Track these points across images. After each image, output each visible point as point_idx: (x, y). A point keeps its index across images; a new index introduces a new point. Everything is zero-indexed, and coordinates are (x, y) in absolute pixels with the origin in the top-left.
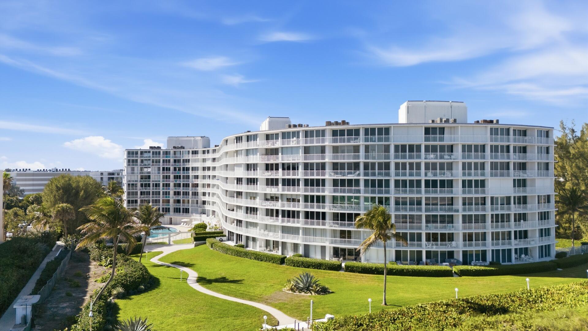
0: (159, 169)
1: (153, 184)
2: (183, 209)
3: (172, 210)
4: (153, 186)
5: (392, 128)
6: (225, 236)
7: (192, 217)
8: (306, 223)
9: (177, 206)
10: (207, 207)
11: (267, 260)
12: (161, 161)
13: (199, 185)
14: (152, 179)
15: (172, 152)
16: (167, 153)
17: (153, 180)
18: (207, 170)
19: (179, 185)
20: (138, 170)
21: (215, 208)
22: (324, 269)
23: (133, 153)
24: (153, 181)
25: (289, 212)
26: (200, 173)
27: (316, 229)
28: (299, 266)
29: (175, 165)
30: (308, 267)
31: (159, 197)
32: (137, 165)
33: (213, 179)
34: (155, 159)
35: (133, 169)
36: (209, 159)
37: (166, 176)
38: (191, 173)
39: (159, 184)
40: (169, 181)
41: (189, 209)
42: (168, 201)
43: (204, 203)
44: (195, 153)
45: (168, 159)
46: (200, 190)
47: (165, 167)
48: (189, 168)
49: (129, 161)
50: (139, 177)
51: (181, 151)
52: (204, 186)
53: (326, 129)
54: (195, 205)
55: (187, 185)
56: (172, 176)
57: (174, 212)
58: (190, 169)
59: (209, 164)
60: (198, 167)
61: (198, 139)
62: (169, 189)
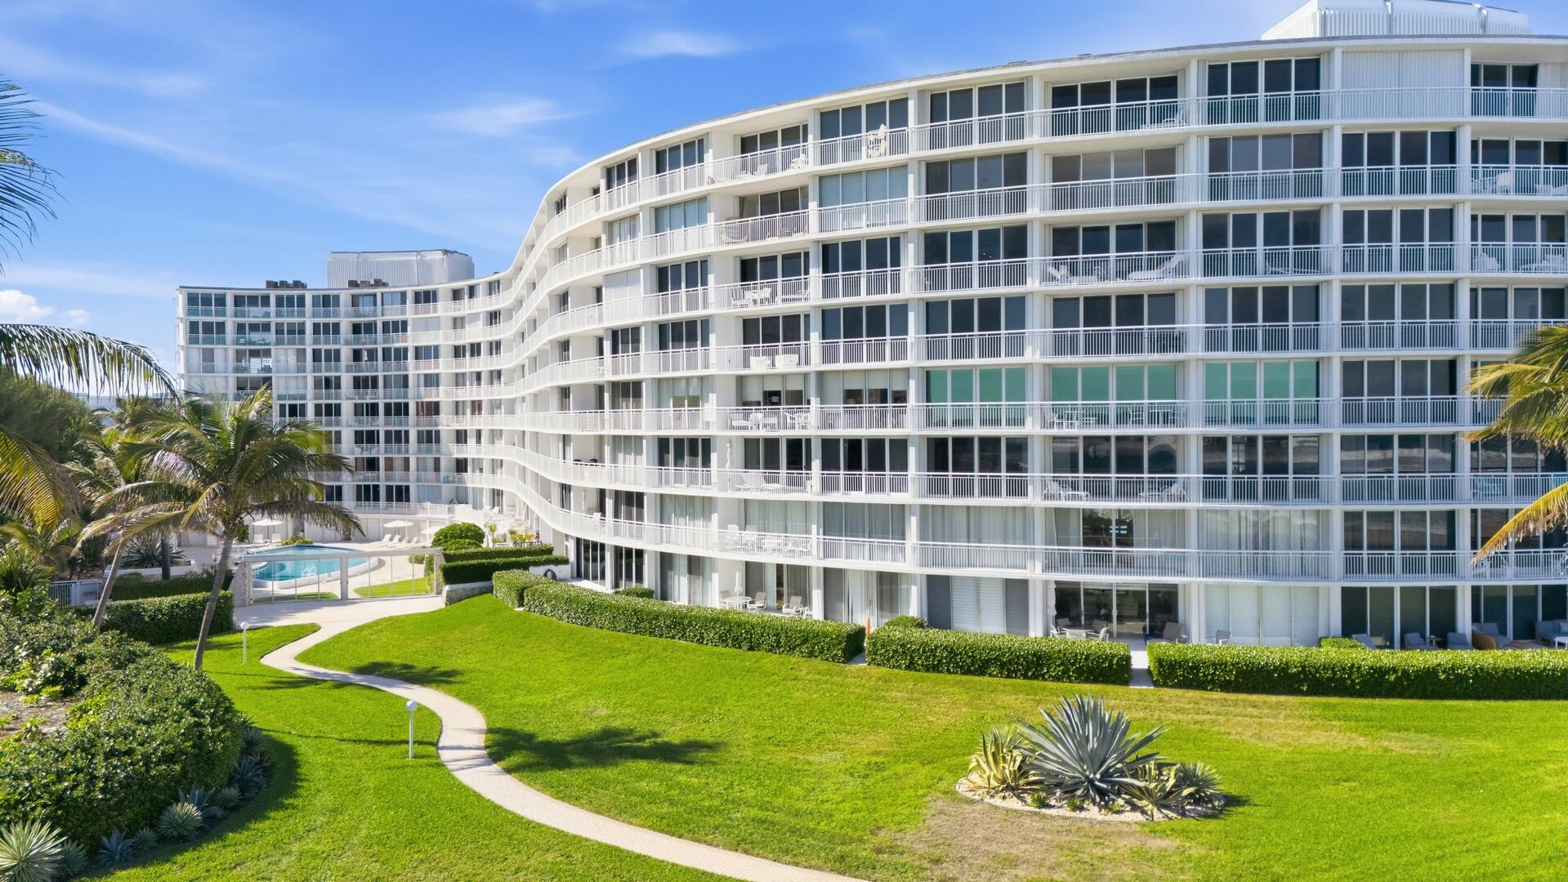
0: (301, 354)
1: (282, 407)
2: (389, 489)
3: (349, 493)
4: (283, 414)
5: (1338, 56)
6: (565, 561)
7: (420, 516)
8: (936, 488)
9: (366, 478)
10: (471, 479)
11: (778, 646)
12: (309, 329)
13: (443, 408)
14: (278, 388)
15: (345, 297)
16: (327, 301)
17: (283, 392)
18: (468, 354)
19: (372, 410)
20: (226, 360)
21: (501, 481)
22: (1057, 679)
23: (206, 300)
24: (280, 397)
25: (854, 445)
26: (445, 366)
27: (979, 509)
28: (935, 668)
29: (357, 342)
30: (981, 671)
32: (222, 342)
33: (492, 383)
34: (286, 320)
35: (208, 356)
36: (475, 317)
37: (327, 378)
38: (414, 369)
39: (303, 406)
40: (338, 397)
41: (407, 488)
42: (339, 464)
43: (461, 465)
44: (426, 297)
45: (331, 320)
46: (446, 424)
47: (323, 347)
48: (406, 350)
49: (193, 327)
50: (232, 384)
51: (375, 295)
52: (458, 408)
53: (1029, 78)
54: (431, 474)
55: (401, 410)
56: (346, 380)
57: (359, 499)
58: (411, 354)
59: (475, 333)
60: (436, 348)
61: (433, 260)
62: (338, 424)
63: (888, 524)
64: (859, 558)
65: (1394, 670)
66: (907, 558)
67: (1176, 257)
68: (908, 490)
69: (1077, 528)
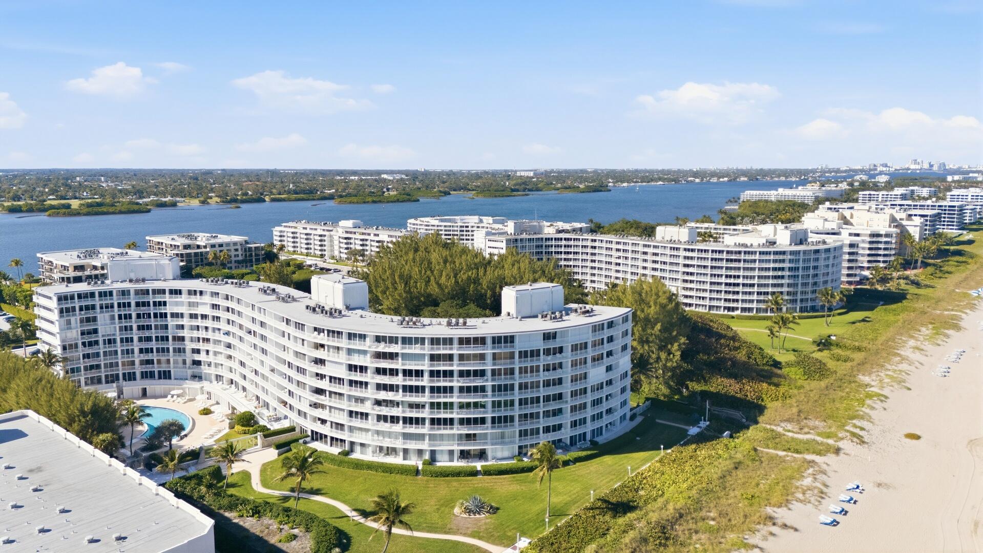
0: (113, 318)
1: (104, 340)
2: (159, 372)
3: (138, 375)
4: (105, 344)
5: (518, 336)
9: (147, 368)
10: (205, 369)
12: (116, 305)
13: (186, 339)
14: (101, 333)
15: (132, 291)
16: (124, 293)
17: (104, 334)
18: (199, 318)
19: (149, 339)
20: (76, 323)
21: (220, 371)
23: (66, 298)
24: (103, 336)
26: (186, 321)
27: (442, 434)
28: (437, 477)
29: (140, 310)
30: (447, 476)
31: (117, 358)
32: (74, 315)
33: (214, 332)
34: (104, 302)
35: (69, 322)
37: (125, 327)
38: (171, 322)
39: (114, 339)
40: (131, 334)
41: (169, 372)
42: (133, 363)
43: (197, 363)
44: (176, 292)
45: (126, 301)
46: (189, 346)
47: (123, 313)
48: (166, 314)
49: (61, 311)
50: (79, 333)
52: (192, 340)
54: (181, 365)
55: (165, 339)
56: (135, 327)
57: (145, 378)
58: (169, 316)
59: (204, 310)
60: (182, 314)
61: (164, 264)
62: (132, 345)
63: (420, 437)
64: (413, 445)
66: (425, 445)
67: (485, 378)
68: (425, 429)
69: (464, 437)
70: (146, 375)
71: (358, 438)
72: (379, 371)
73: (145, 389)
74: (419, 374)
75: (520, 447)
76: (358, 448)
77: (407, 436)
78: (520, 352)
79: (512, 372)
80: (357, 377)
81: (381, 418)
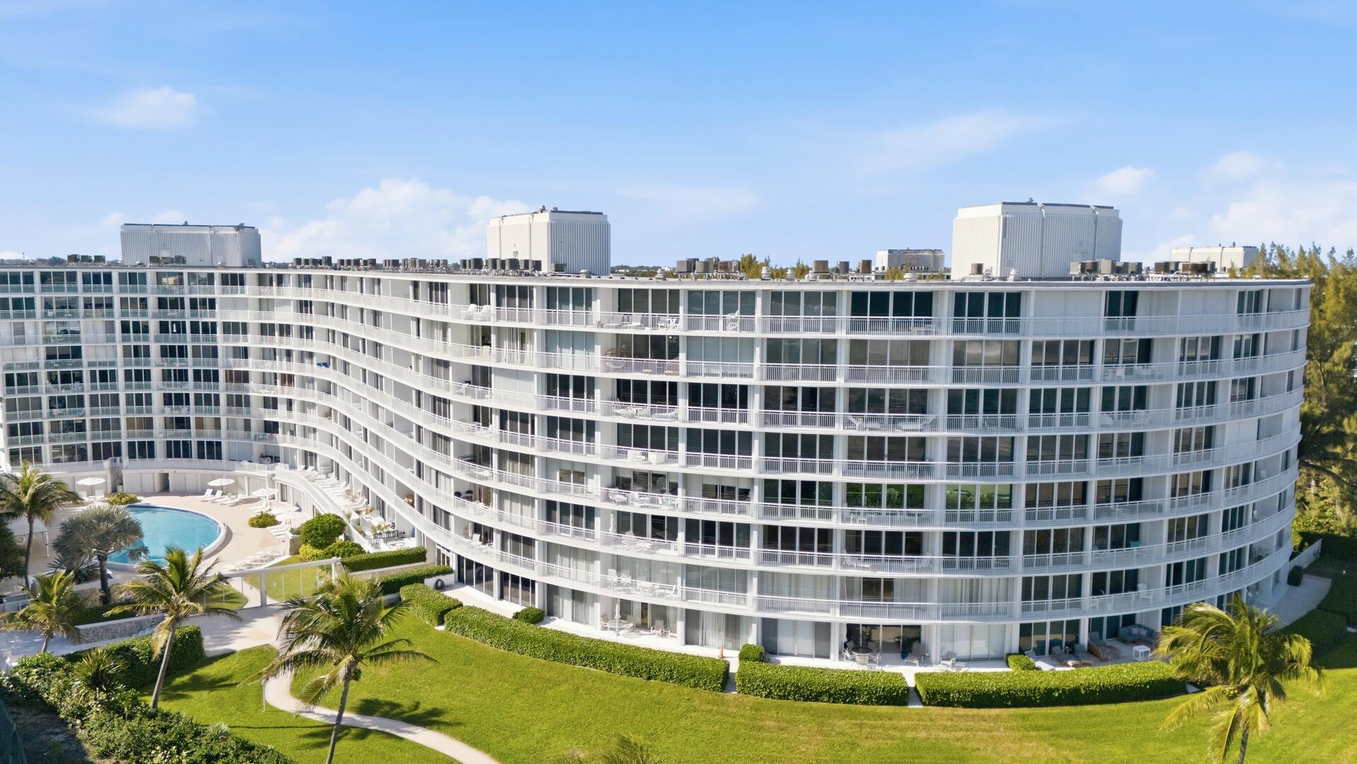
0: (110, 327)
1: (93, 373)
2: (200, 444)
3: (160, 449)
4: (93, 379)
5: (1033, 296)
6: (451, 572)
7: (237, 472)
8: (769, 560)
9: (177, 435)
10: (283, 441)
11: (671, 678)
12: (117, 303)
13: (252, 377)
14: (88, 357)
15: (151, 275)
16: (133, 279)
17: (93, 360)
18: (277, 333)
19: (182, 376)
20: (36, 333)
21: (312, 445)
22: (865, 703)
23: (15, 277)
24: (90, 364)
25: (709, 526)
26: (252, 341)
27: (797, 576)
28: (785, 697)
29: (165, 315)
30: (816, 699)
31: (118, 412)
32: (33, 316)
33: (302, 361)
34: (93, 295)
35: (20, 331)
36: (286, 302)
37: (136, 348)
38: (222, 341)
39: (113, 372)
40: (147, 364)
41: (219, 444)
42: (148, 423)
43: (271, 428)
44: (234, 280)
45: (139, 296)
46: (256, 391)
47: (131, 320)
48: (214, 324)
50: (43, 354)
51: (181, 274)
52: (264, 378)
54: (241, 432)
55: (212, 376)
56: (155, 349)
57: (169, 456)
58: (219, 329)
59: (284, 316)
60: (244, 325)
61: (227, 235)
62: (148, 387)
63: (734, 581)
64: (711, 603)
65: (1057, 689)
66: (747, 605)
67: (930, 417)
68: (750, 559)
69: (859, 588)
70: (178, 450)
71: (567, 576)
72: (624, 391)
73: (166, 475)
74: (735, 397)
75: (1025, 630)
76: (566, 605)
77: (696, 577)
78: (1037, 346)
79: (1009, 402)
80: (569, 410)
81: (630, 523)
